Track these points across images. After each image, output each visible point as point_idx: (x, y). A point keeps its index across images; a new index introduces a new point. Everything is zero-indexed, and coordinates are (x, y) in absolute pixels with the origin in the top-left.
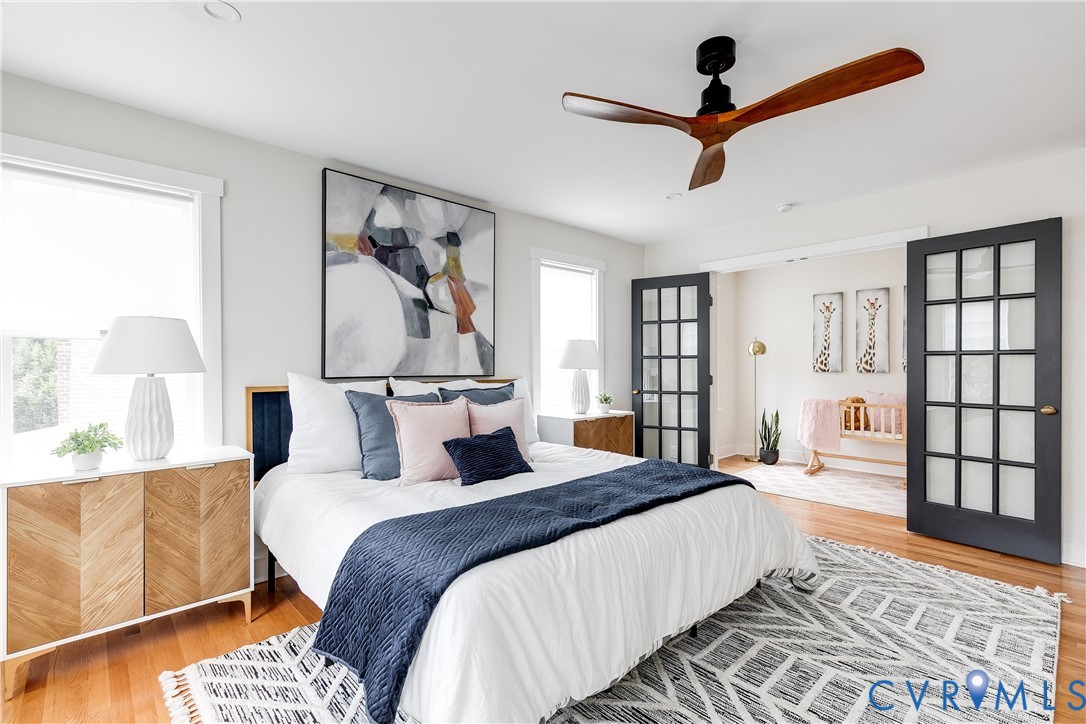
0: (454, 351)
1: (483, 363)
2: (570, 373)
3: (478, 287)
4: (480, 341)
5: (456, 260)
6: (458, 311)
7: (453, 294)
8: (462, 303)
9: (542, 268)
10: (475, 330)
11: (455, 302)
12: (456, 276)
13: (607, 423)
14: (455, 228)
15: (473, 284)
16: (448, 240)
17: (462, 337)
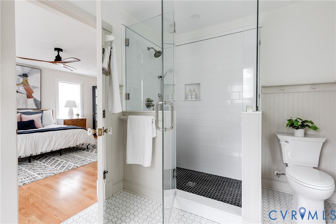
0: (26, 103)
1: (36, 106)
2: (68, 109)
3: (34, 87)
4: (35, 101)
5: (27, 81)
6: (27, 93)
7: (25, 89)
8: (28, 91)
9: (59, 83)
10: (33, 98)
11: (26, 91)
12: (26, 84)
13: (77, 120)
14: (26, 73)
15: (33, 86)
16: (23, 76)
17: (29, 100)
